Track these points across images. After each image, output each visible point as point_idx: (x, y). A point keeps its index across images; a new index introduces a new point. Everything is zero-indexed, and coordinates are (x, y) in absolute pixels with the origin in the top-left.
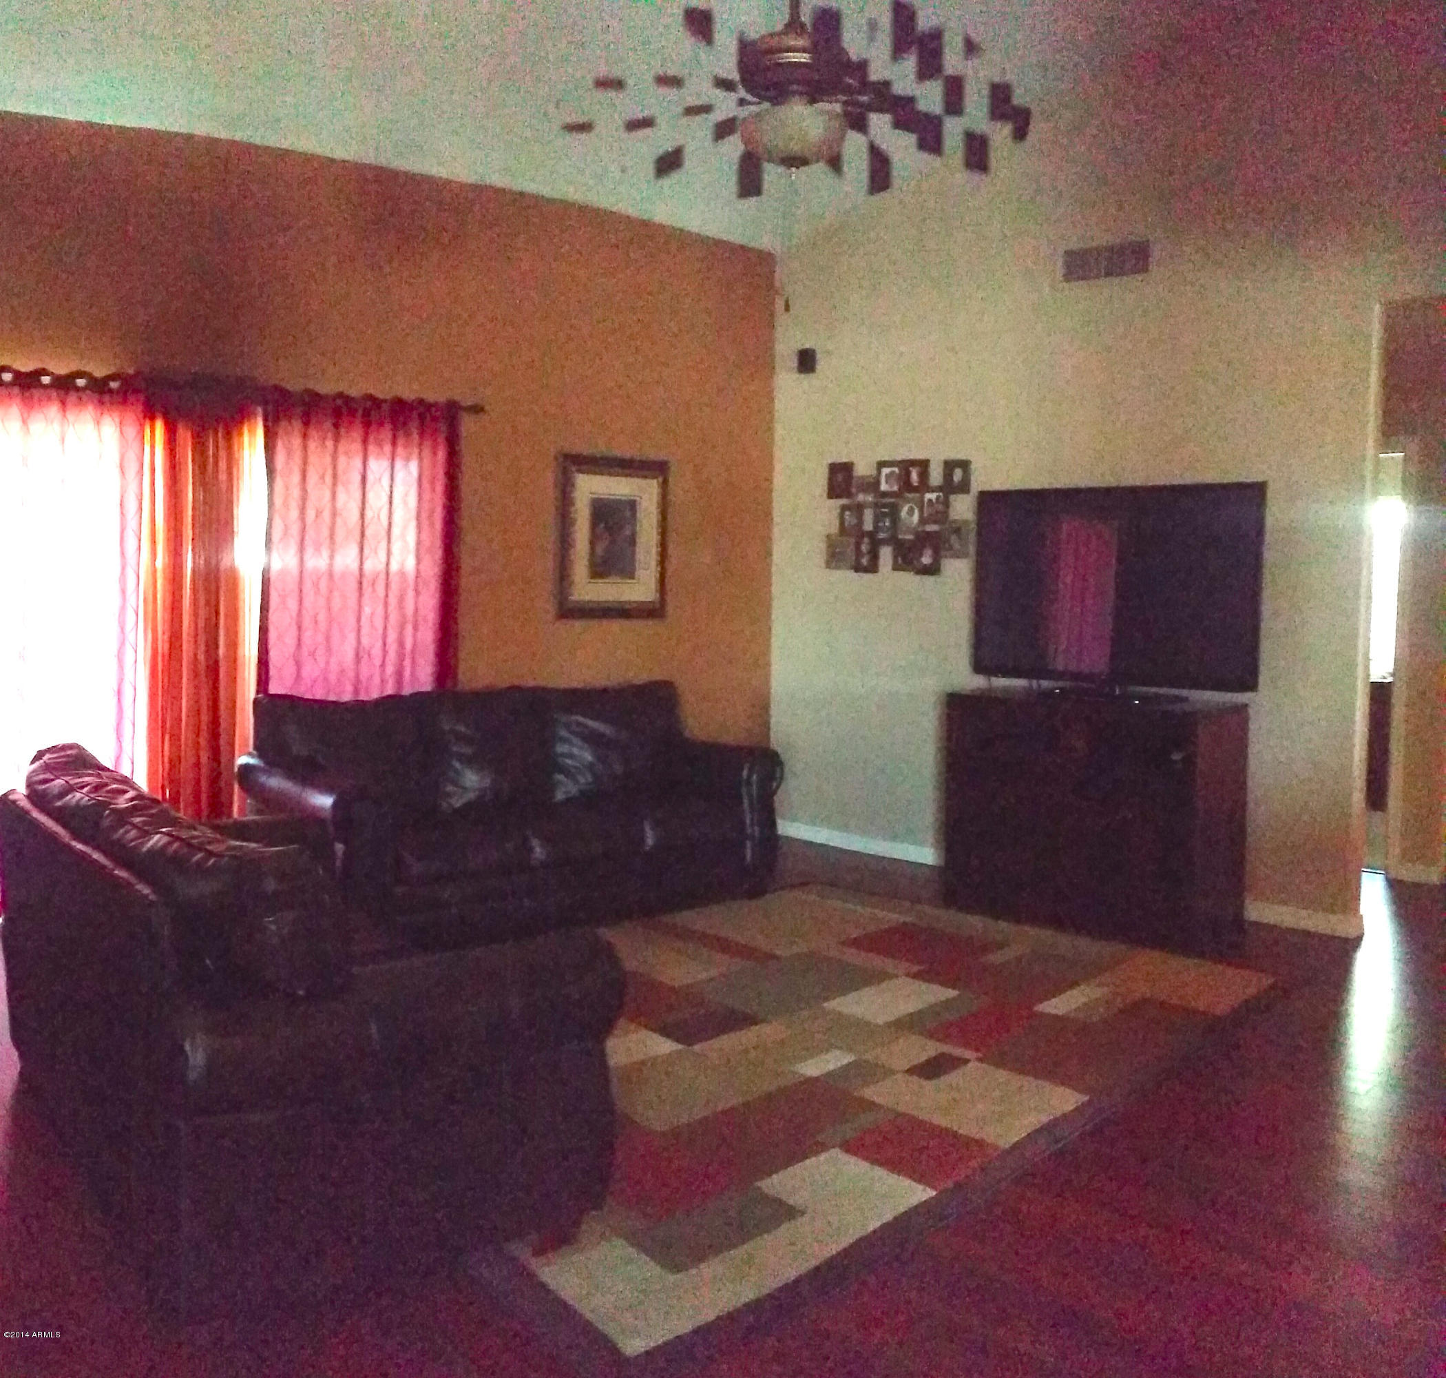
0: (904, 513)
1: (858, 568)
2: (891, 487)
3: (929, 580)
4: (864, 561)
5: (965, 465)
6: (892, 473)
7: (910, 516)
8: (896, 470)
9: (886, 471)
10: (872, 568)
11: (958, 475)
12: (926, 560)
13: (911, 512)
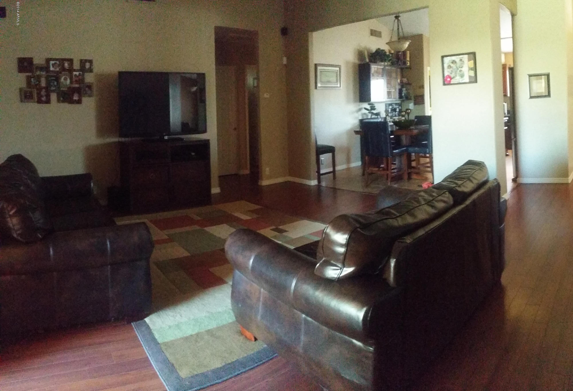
0: (62, 80)
1: (40, 101)
2: (55, 69)
3: (77, 106)
4: (44, 99)
5: (91, 62)
6: (55, 63)
7: (65, 81)
8: (58, 62)
9: (52, 62)
10: (48, 102)
11: (87, 65)
12: (76, 98)
13: (65, 79)
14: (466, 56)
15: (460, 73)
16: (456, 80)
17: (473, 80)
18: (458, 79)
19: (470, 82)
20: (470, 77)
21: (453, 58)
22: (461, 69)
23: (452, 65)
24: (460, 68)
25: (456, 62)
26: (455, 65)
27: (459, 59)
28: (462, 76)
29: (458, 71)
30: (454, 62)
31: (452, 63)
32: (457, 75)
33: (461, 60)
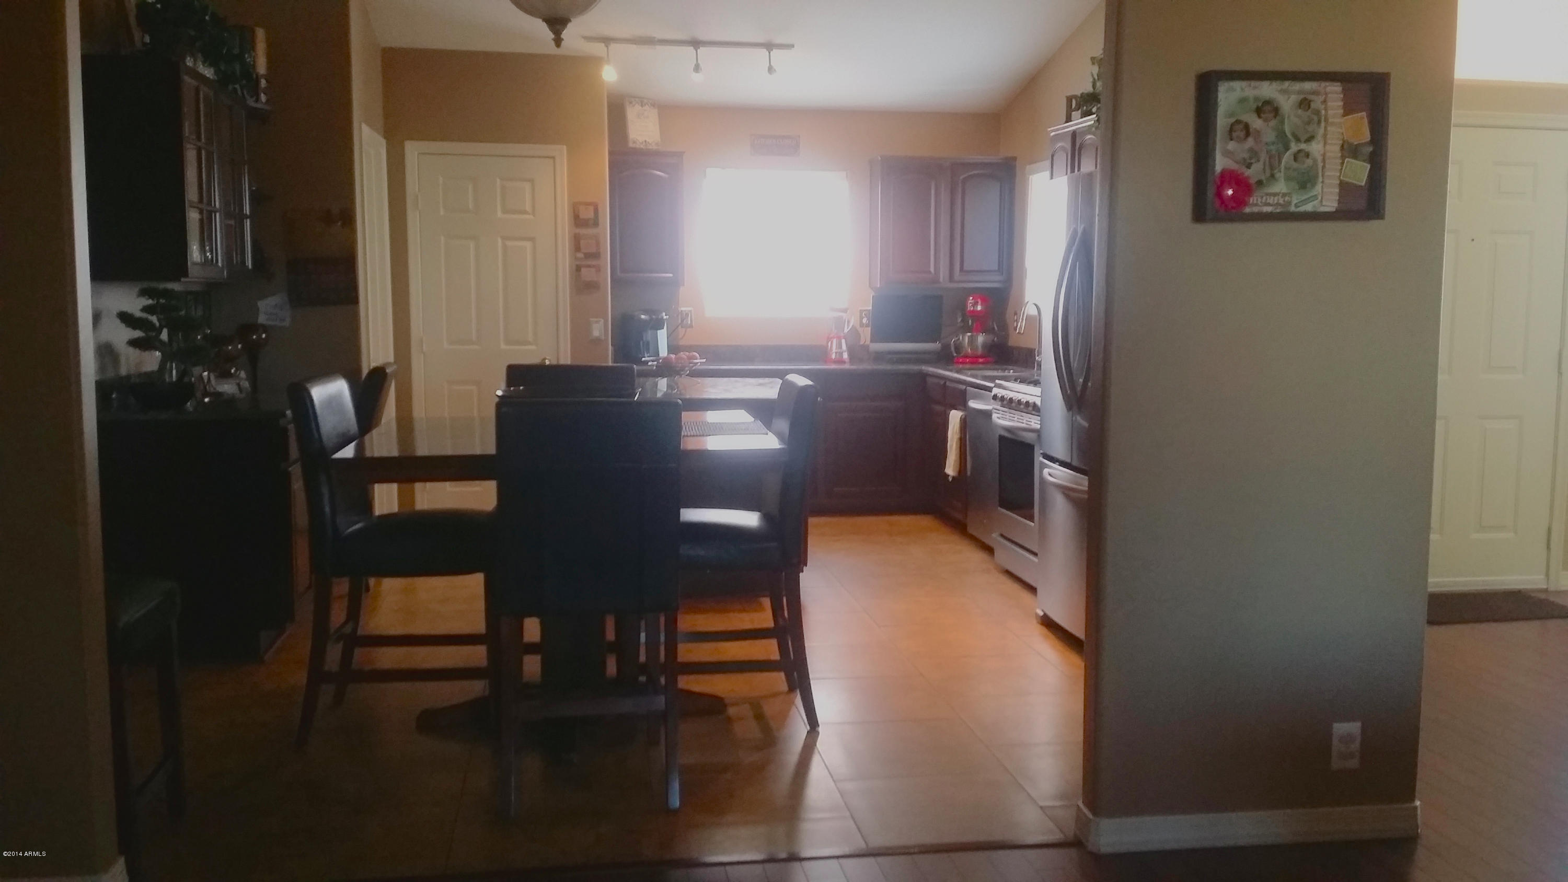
14: (1334, 90)
15: (1295, 165)
16: (1271, 200)
17: (1361, 204)
18: (1284, 195)
19: (1341, 215)
20: (1345, 188)
21: (1267, 90)
22: (1303, 146)
23: (1256, 123)
24: (1298, 140)
25: (1276, 111)
26: (1273, 123)
27: (1294, 98)
28: (1305, 181)
29: (1287, 157)
30: (1268, 109)
31: (1259, 111)
32: (1280, 175)
33: (1305, 104)
